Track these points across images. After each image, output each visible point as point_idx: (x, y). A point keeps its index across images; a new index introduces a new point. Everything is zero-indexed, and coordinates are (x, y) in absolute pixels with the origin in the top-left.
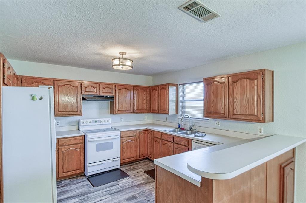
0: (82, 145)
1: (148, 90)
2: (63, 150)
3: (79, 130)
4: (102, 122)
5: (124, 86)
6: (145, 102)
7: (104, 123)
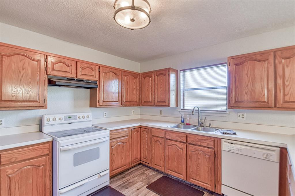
0: (47, 158)
1: (138, 77)
2: (10, 171)
3: (41, 132)
4: (79, 118)
5: (111, 69)
6: (135, 92)
7: (82, 119)
